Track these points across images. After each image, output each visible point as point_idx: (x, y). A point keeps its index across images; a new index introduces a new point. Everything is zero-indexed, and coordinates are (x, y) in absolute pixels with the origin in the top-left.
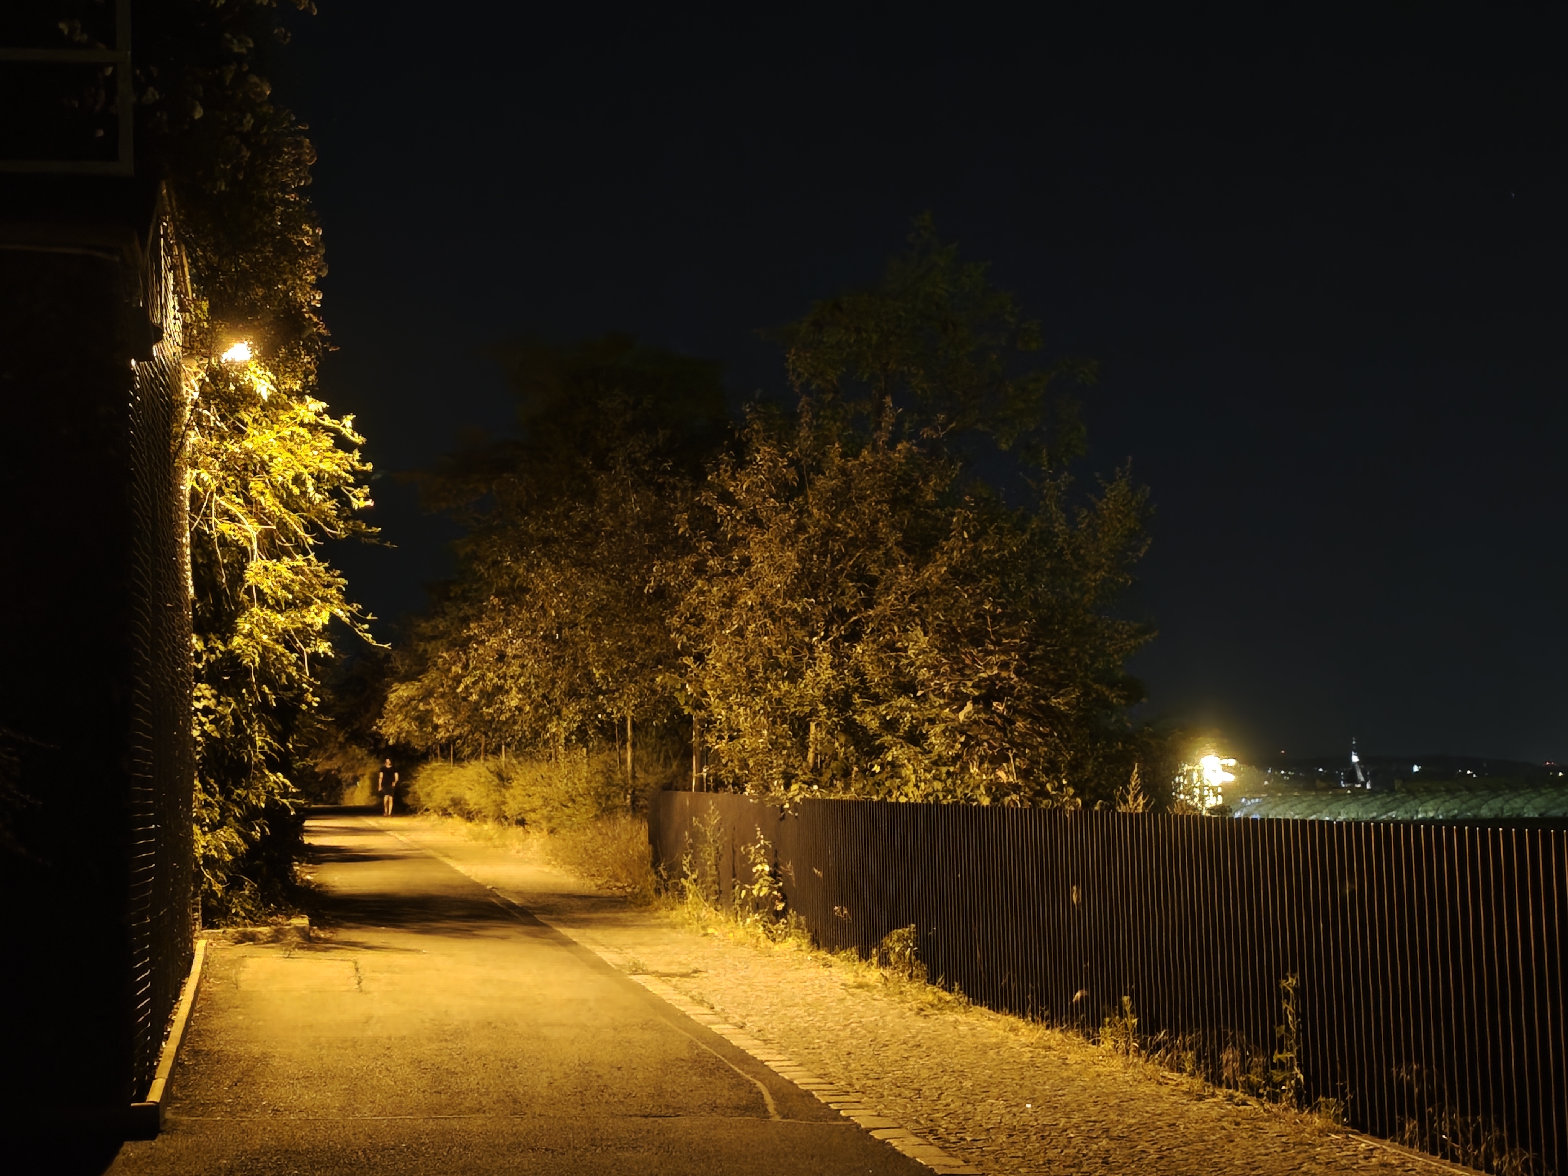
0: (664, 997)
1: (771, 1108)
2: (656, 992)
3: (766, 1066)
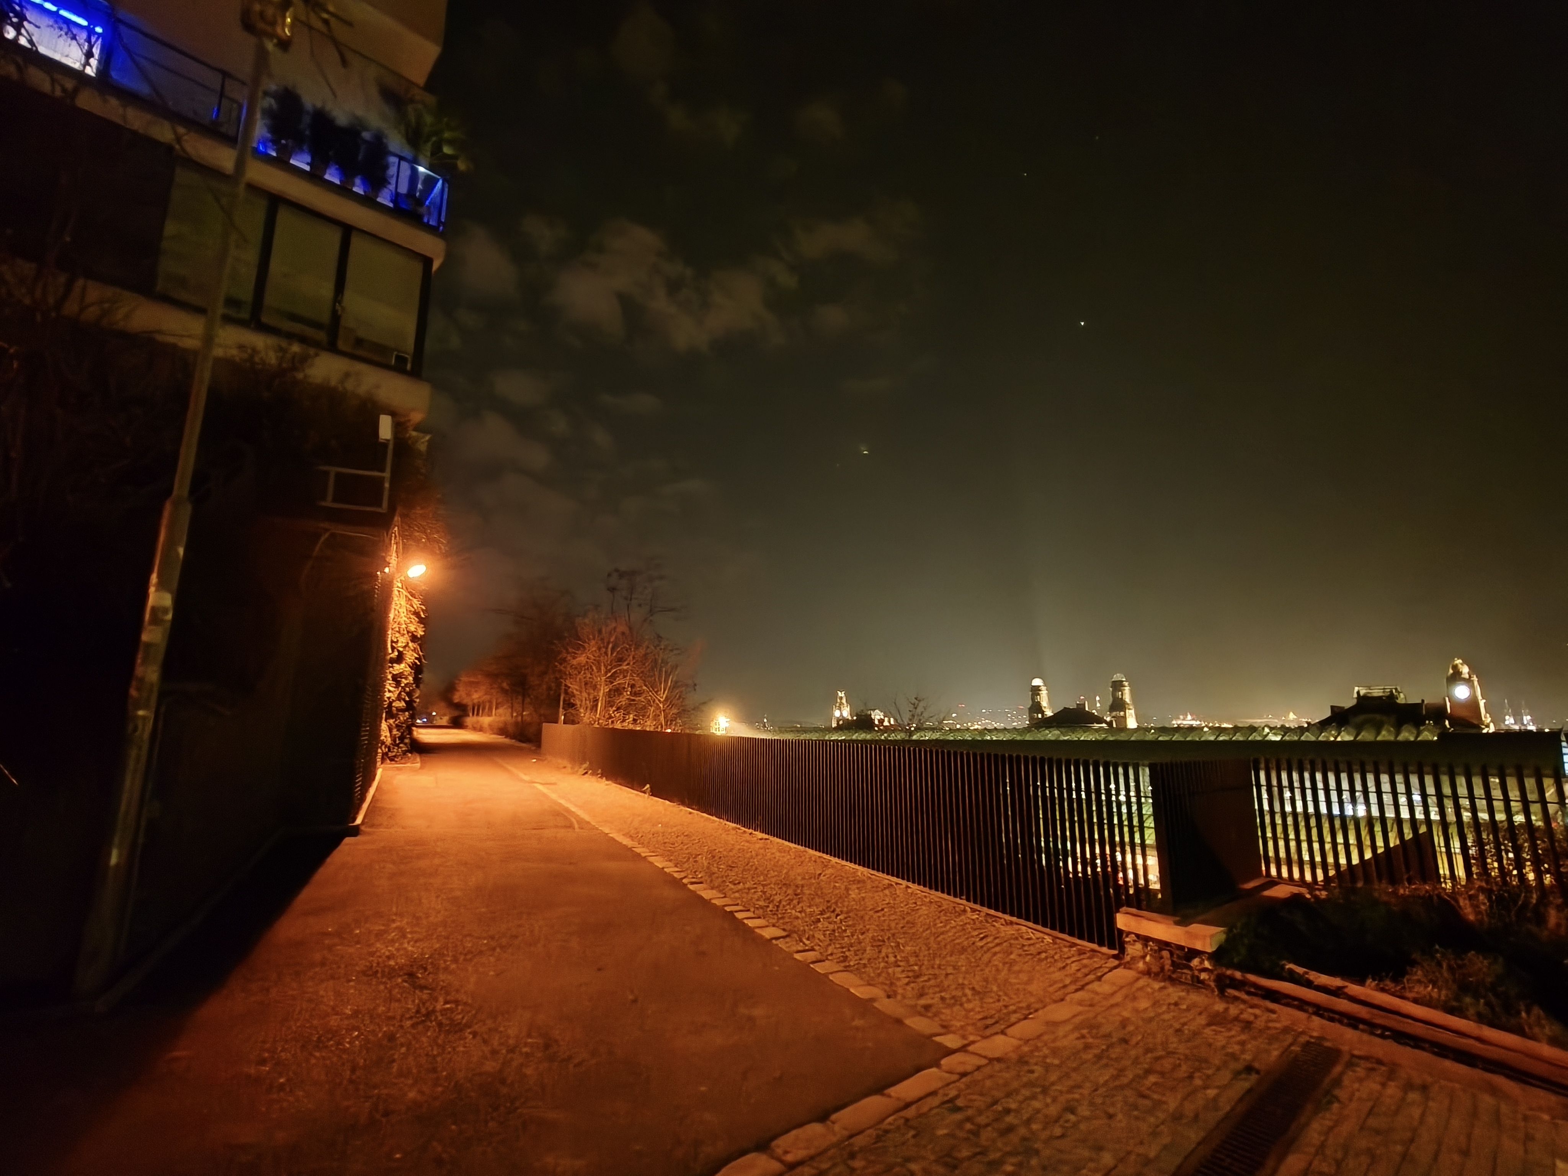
0: (543, 791)
1: (576, 826)
2: (540, 789)
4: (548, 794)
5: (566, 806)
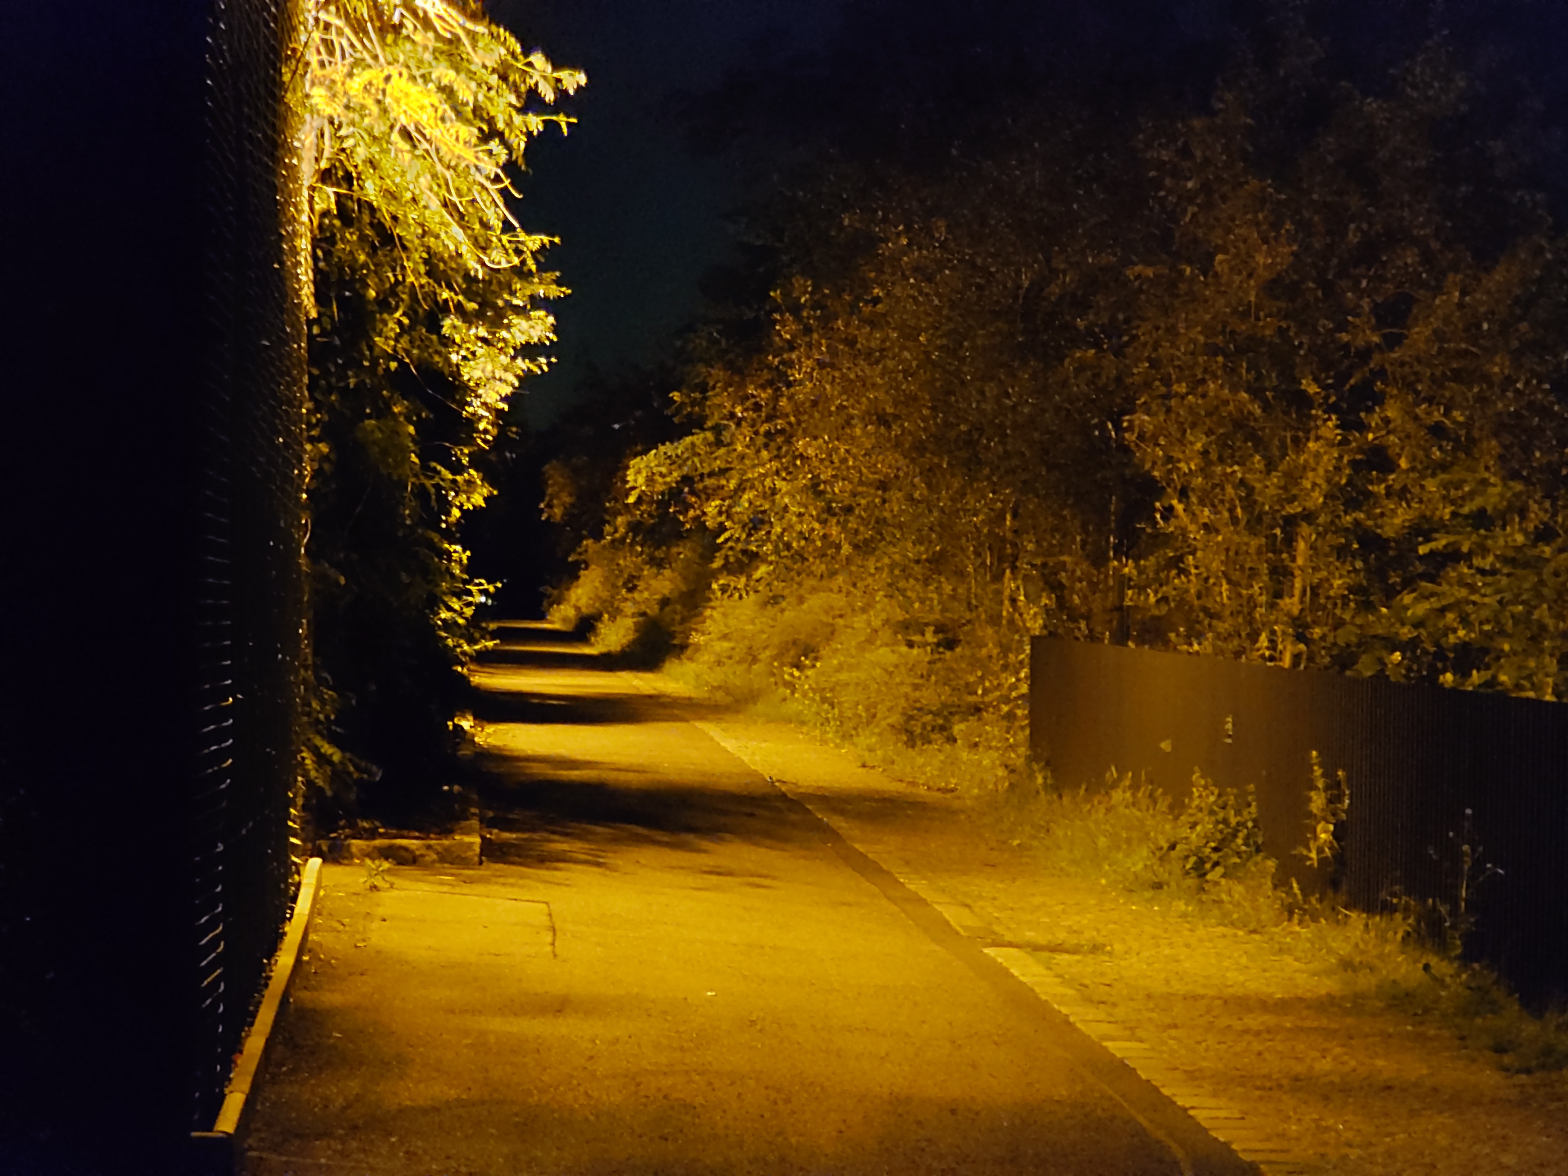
0: (1037, 989)
2: (1023, 979)
3: (1191, 1117)
4: (1064, 1010)
5: (1148, 1081)
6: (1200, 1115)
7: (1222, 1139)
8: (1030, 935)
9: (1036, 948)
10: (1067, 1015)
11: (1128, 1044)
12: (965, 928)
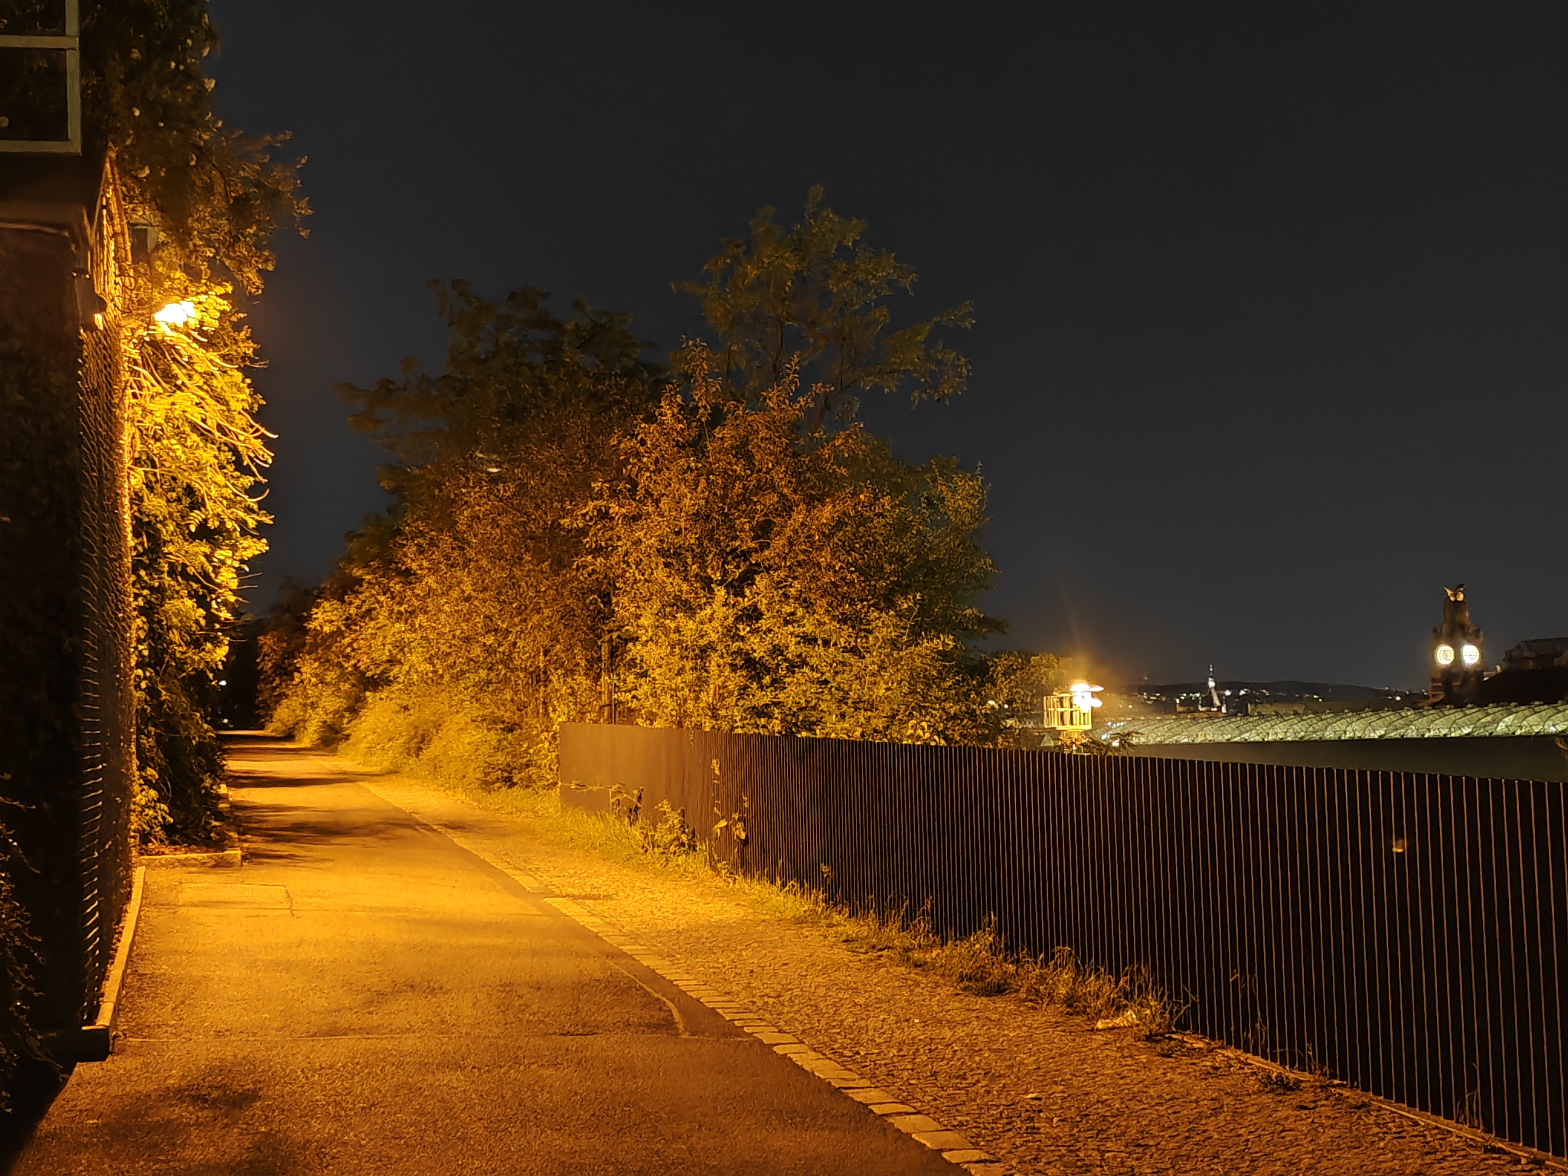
0: (578, 920)
1: (681, 1027)
2: (569, 914)
3: (675, 985)
4: (595, 930)
5: (648, 967)
6: (680, 983)
7: (694, 997)
8: (570, 890)
9: (573, 897)
10: (597, 933)
11: (635, 947)
12: (533, 889)
